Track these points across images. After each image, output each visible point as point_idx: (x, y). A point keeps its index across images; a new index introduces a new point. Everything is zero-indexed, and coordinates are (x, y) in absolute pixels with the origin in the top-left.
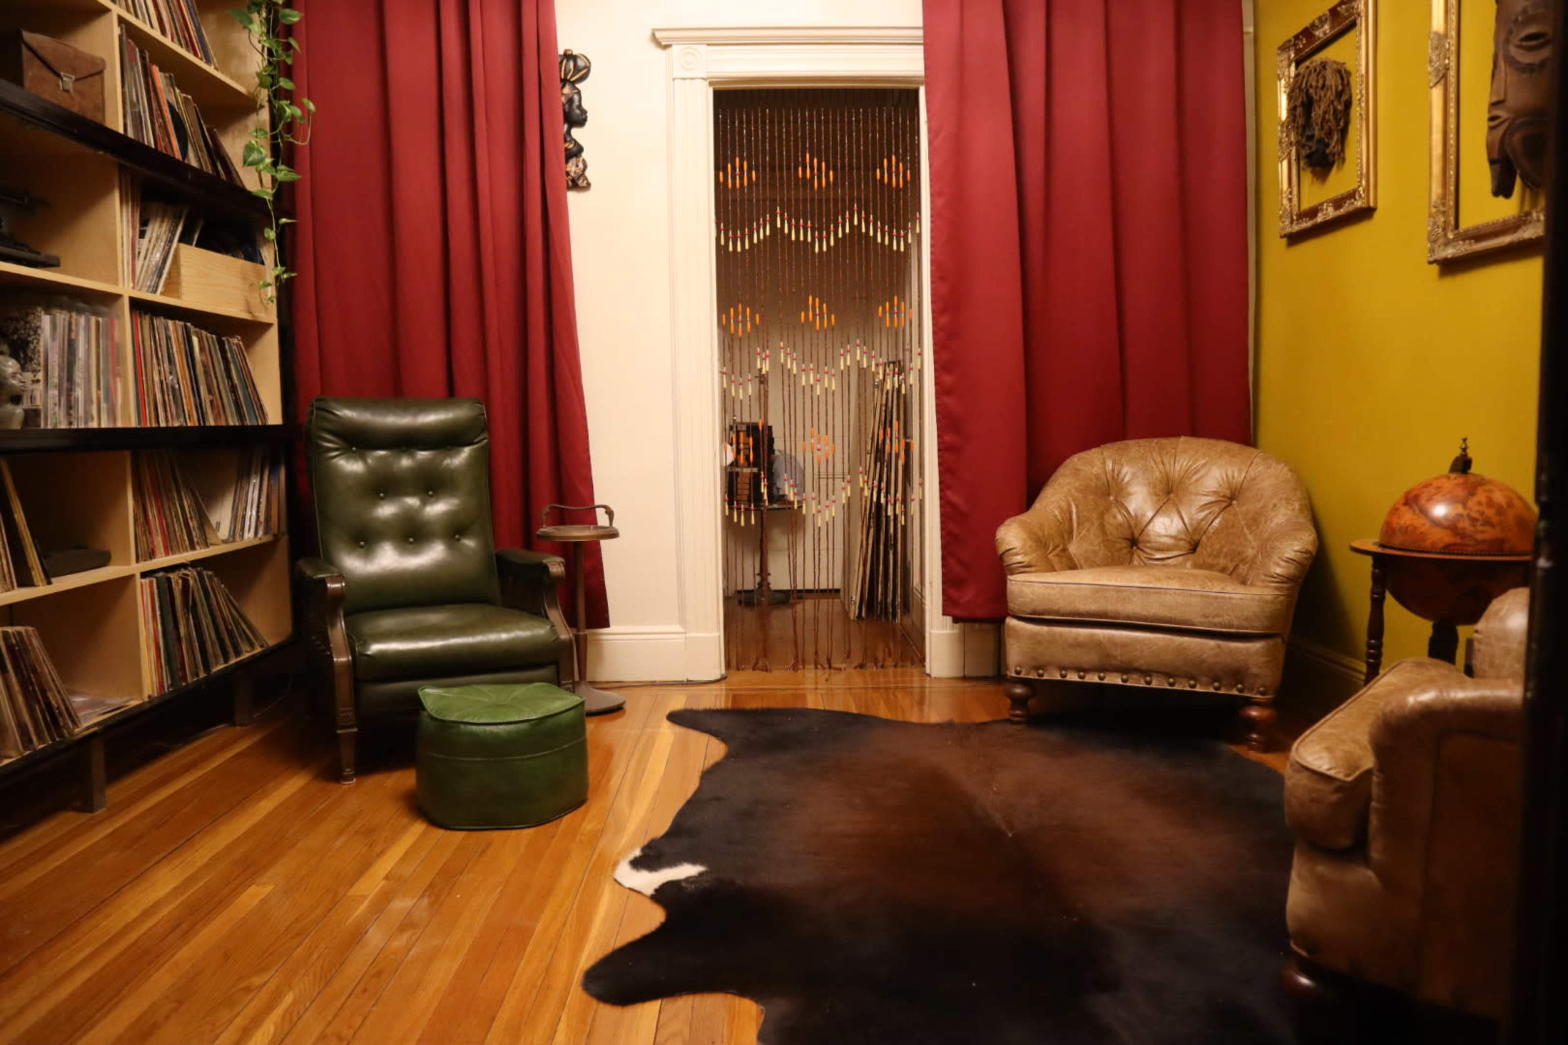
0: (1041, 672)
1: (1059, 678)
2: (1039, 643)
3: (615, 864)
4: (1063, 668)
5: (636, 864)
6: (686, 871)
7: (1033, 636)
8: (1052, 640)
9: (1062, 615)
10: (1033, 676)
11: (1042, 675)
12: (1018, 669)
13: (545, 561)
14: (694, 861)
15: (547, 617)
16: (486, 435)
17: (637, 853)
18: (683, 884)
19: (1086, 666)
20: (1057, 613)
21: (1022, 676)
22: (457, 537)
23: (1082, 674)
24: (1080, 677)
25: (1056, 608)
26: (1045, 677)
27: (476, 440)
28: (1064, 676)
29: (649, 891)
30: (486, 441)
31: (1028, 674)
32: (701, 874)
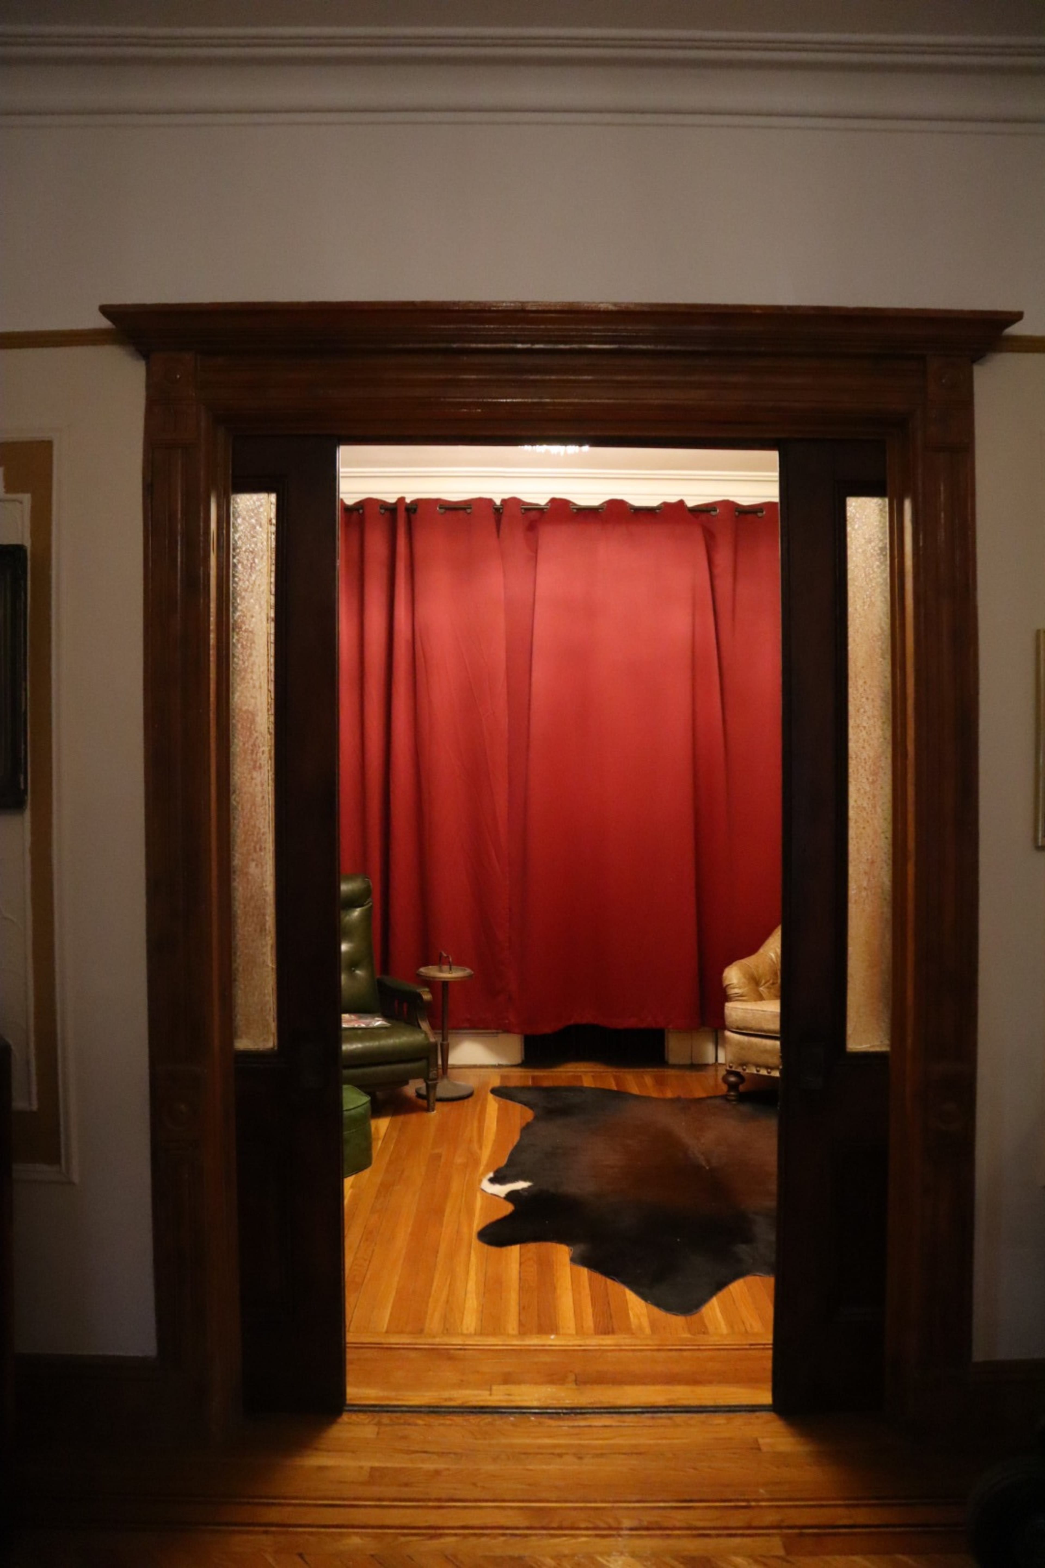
0: (745, 1067)
1: (755, 1072)
2: (742, 1048)
3: (480, 1181)
4: (757, 1066)
5: (492, 1181)
6: (521, 1185)
7: (739, 1043)
8: (751, 1046)
9: (754, 1031)
10: (739, 1070)
11: (744, 1070)
12: (731, 1065)
13: (418, 991)
14: (525, 1179)
15: (420, 1027)
16: (369, 900)
17: (491, 1175)
18: (521, 1192)
19: (770, 1065)
20: (751, 1029)
21: (733, 1069)
22: (353, 969)
23: (769, 1070)
24: (769, 1073)
25: (750, 1026)
26: (747, 1071)
27: (365, 904)
28: (758, 1071)
29: (503, 1195)
30: (371, 904)
31: (736, 1068)
32: (530, 1187)
